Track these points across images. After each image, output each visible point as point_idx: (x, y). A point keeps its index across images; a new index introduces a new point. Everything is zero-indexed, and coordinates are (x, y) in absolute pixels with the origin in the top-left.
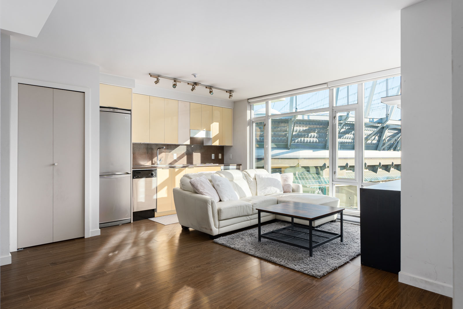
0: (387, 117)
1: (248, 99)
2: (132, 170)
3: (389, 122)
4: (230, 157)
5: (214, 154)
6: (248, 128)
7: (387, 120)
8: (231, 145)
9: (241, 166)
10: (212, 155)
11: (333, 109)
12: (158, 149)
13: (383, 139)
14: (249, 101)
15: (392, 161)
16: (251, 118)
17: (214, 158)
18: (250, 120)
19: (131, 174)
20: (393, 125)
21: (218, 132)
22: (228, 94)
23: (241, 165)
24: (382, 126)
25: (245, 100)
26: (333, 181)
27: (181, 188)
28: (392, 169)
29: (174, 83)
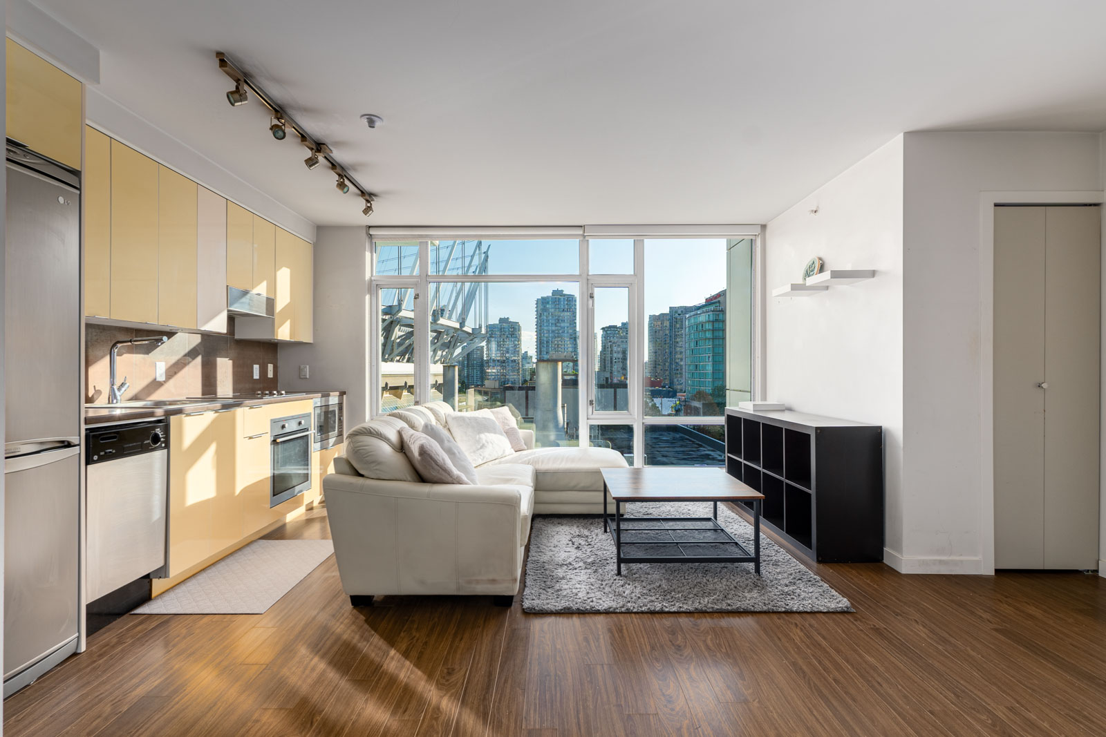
0: (400, 304)
1: (370, 227)
2: (83, 427)
3: (403, 314)
4: (303, 373)
5: (258, 366)
6: (367, 297)
7: (400, 310)
8: (309, 341)
9: (344, 396)
10: (255, 366)
11: (588, 280)
12: (114, 345)
13: (393, 339)
14: (372, 232)
15: (405, 379)
16: (372, 276)
17: (258, 377)
18: (371, 281)
19: (79, 445)
20: (406, 318)
22: (362, 203)
23: (345, 393)
24: (391, 320)
25: (360, 227)
26: (588, 419)
27: (336, 473)
28: (405, 393)
29: (275, 122)
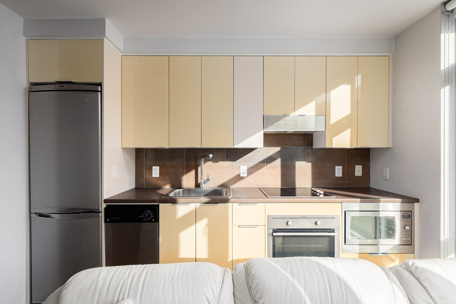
4: (384, 175)
5: (341, 167)
8: (386, 146)
9: (416, 205)
10: (337, 167)
12: (202, 158)
17: (341, 175)
19: (101, 212)
21: (348, 111)
23: (417, 201)
